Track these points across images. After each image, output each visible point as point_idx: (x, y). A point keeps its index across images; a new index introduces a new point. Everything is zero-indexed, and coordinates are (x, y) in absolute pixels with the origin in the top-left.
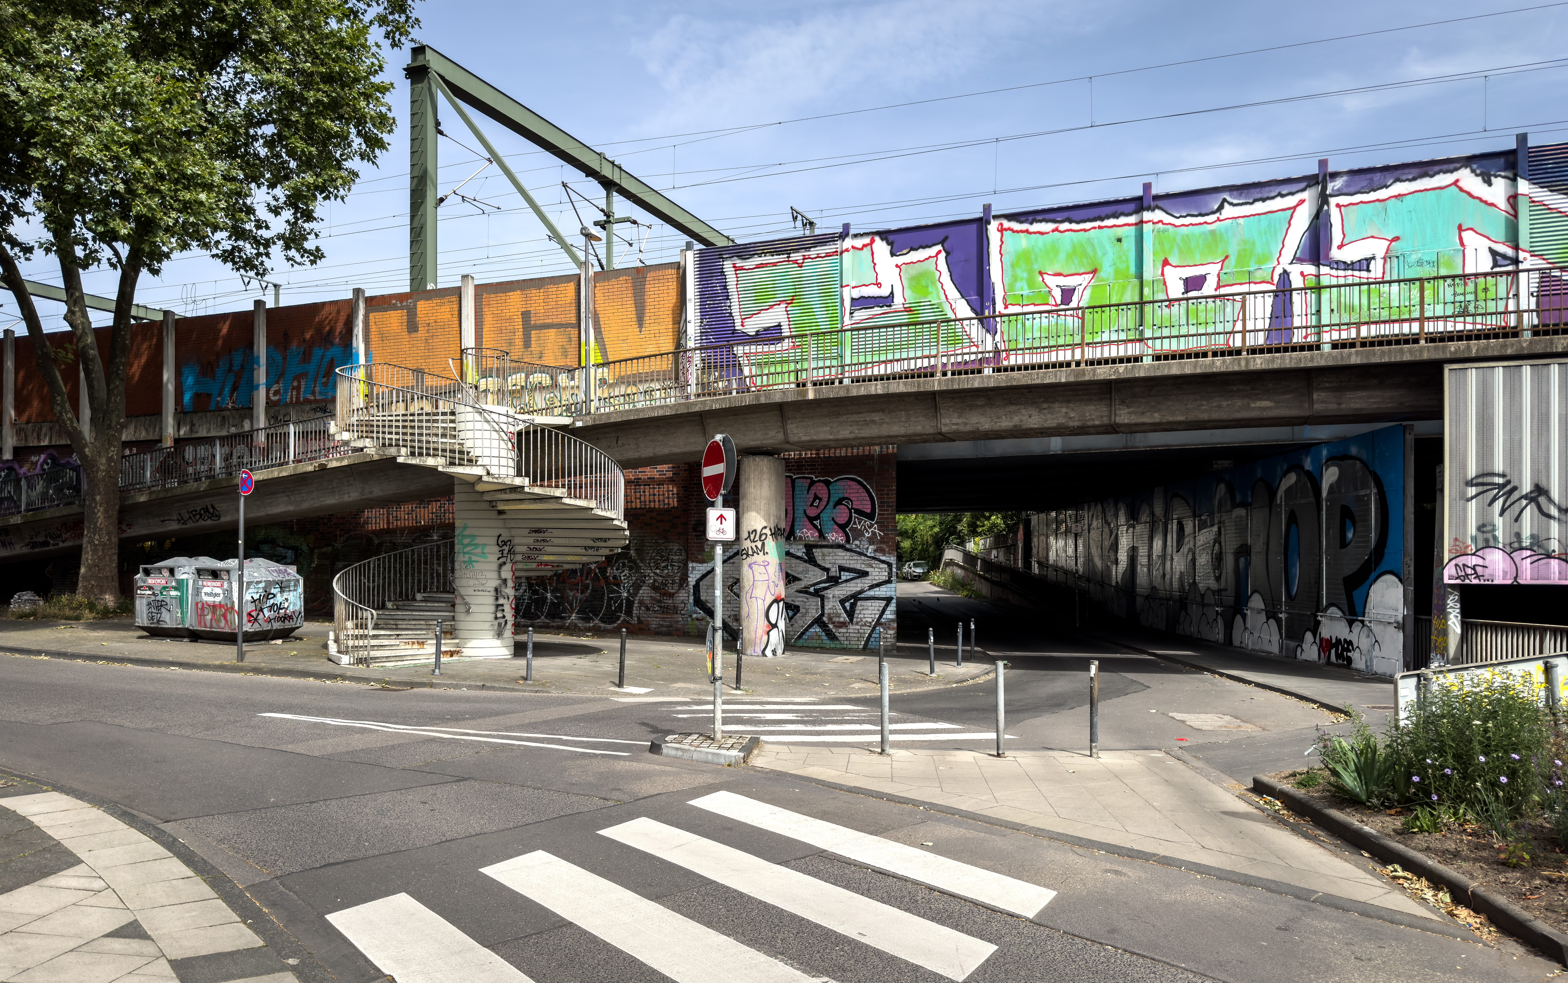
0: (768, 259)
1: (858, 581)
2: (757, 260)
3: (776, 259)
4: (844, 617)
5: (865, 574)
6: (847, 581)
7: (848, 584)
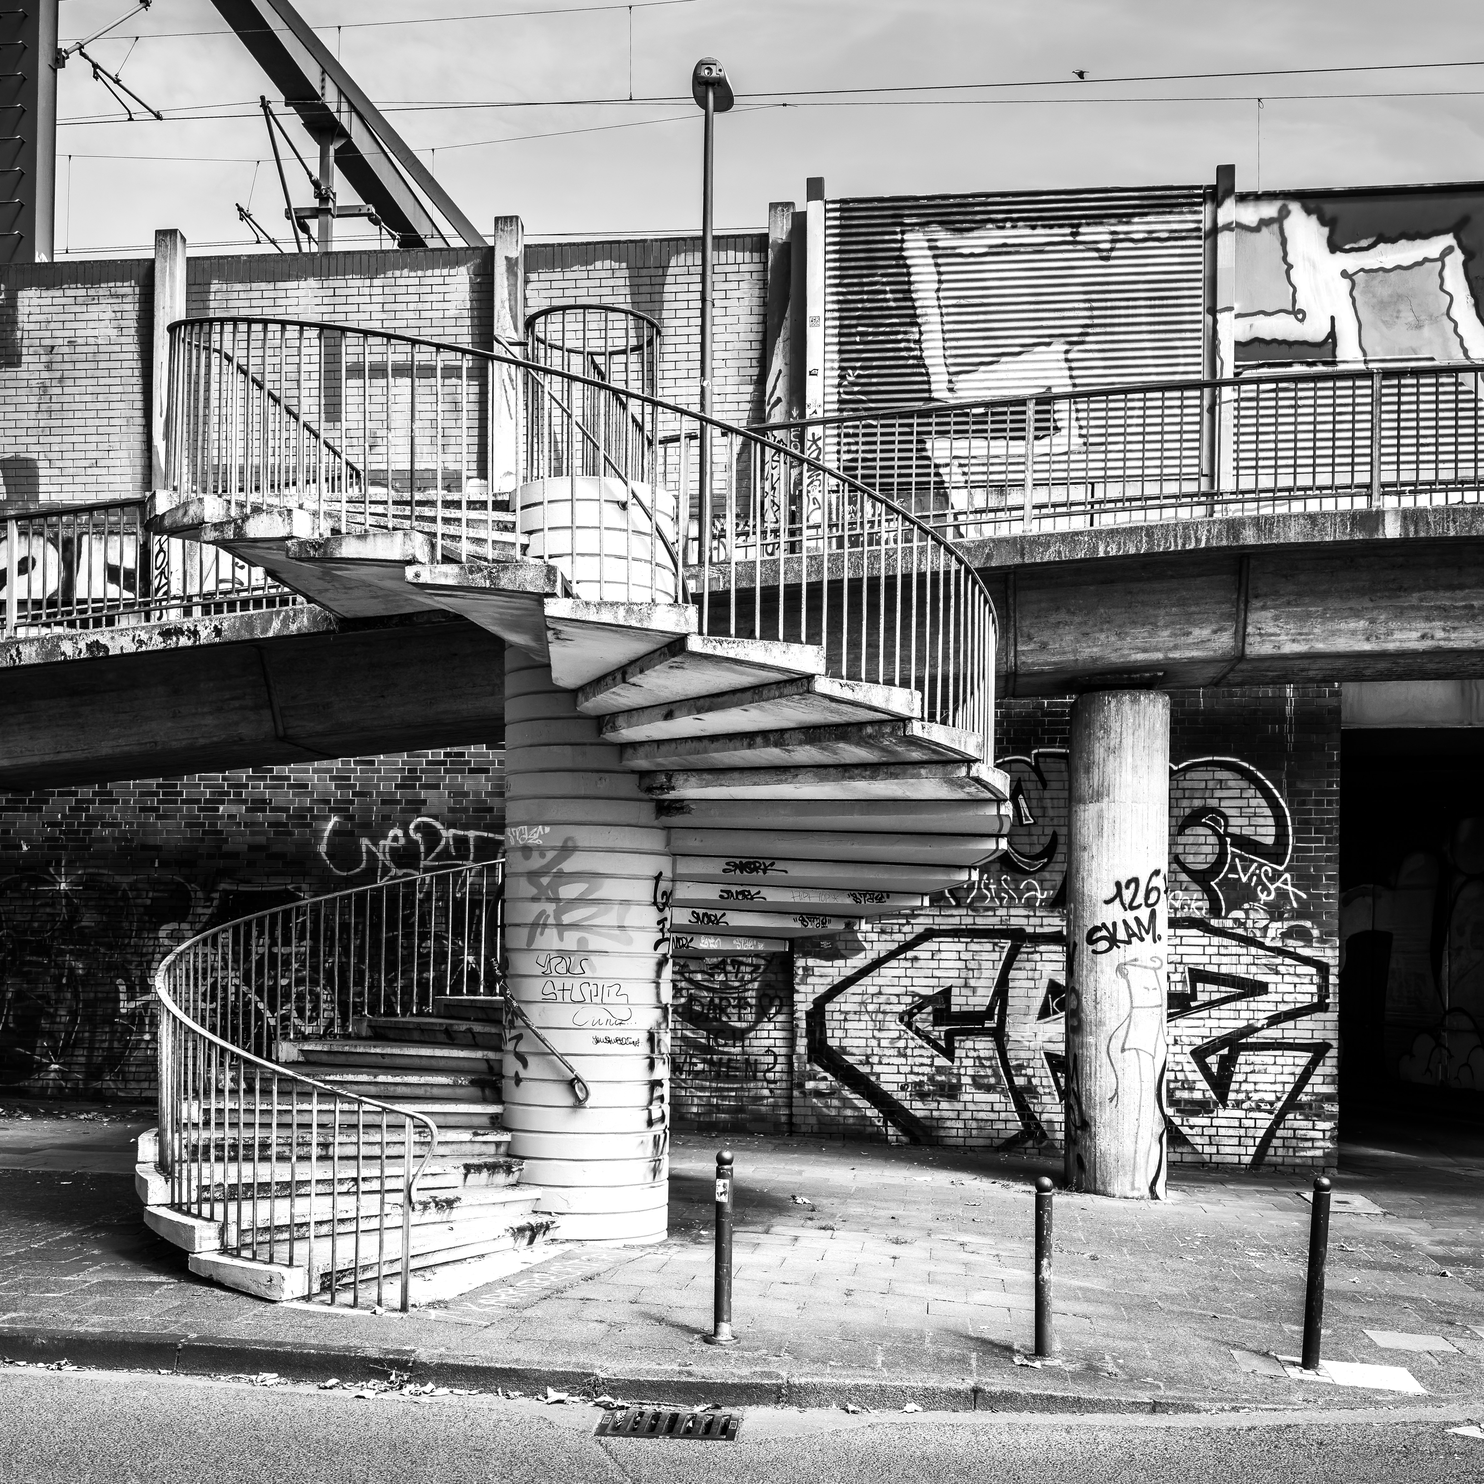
0: (1022, 235)
1: (1241, 1005)
2: (992, 236)
3: (1040, 236)
4: (1202, 1090)
5: (1258, 988)
6: (1211, 1004)
7: (1215, 1013)
